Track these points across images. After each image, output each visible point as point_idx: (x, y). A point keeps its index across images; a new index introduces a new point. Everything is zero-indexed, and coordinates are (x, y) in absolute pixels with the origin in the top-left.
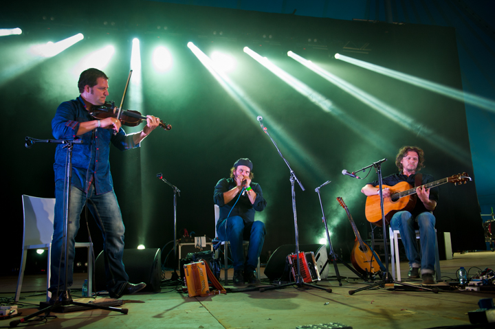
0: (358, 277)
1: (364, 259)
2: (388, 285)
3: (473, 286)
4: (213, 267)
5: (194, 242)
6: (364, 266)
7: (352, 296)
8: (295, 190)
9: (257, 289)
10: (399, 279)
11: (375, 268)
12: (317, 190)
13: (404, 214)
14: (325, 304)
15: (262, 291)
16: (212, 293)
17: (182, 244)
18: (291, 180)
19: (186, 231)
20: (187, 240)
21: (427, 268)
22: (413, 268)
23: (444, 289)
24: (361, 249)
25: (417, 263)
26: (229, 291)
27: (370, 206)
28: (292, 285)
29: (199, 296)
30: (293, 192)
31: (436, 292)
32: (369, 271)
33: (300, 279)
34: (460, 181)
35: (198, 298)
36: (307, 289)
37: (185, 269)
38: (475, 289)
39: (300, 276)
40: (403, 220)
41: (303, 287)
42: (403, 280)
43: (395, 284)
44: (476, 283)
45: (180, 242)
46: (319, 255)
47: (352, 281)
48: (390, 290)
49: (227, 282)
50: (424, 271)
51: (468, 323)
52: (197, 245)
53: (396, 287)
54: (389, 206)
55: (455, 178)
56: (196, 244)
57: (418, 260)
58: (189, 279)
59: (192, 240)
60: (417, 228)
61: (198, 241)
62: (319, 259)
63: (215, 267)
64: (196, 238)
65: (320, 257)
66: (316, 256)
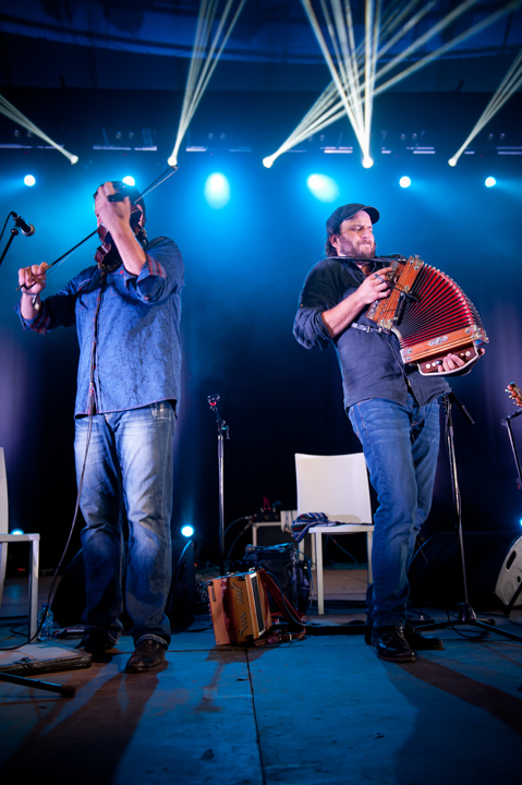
4: (295, 578)
5: (279, 520)
16: (275, 638)
17: (259, 524)
19: (266, 501)
20: (267, 517)
37: (210, 588)
45: (255, 521)
46: (514, 554)
52: (286, 526)
56: (282, 524)
58: (215, 608)
59: (276, 517)
61: (287, 518)
62: (513, 564)
63: (298, 578)
64: (283, 514)
65: (516, 560)
66: (507, 558)
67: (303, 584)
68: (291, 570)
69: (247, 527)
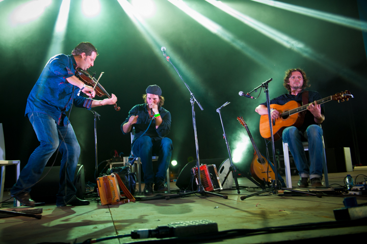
0: (257, 186)
1: (262, 170)
2: (280, 191)
3: (356, 190)
4: (129, 180)
5: (123, 161)
6: (262, 176)
7: (243, 201)
8: (195, 110)
9: (163, 198)
10: (290, 186)
11: (271, 177)
12: (218, 111)
13: (291, 129)
14: (216, 208)
15: (168, 199)
16: (122, 202)
17: (113, 163)
18: (192, 102)
19: (116, 152)
20: (117, 160)
21: (315, 174)
22: (303, 178)
23: (329, 194)
24: (259, 161)
25: (305, 173)
26: (139, 200)
27: (264, 124)
28: (195, 193)
29: (110, 204)
30: (194, 113)
31: (320, 197)
32: (266, 181)
33: (201, 188)
34: (343, 98)
35: (109, 206)
36: (208, 196)
37: (98, 181)
38: (357, 193)
39: (201, 185)
40: (290, 135)
41: (204, 195)
42: (293, 187)
43: (285, 191)
44: (359, 188)
45: (111, 162)
46: (223, 168)
47: (252, 189)
48: (279, 195)
49: (140, 193)
50: (312, 176)
51: (334, 220)
52: (126, 164)
53: (285, 193)
54: (280, 123)
55: (338, 96)
56: (124, 163)
57: (307, 171)
58: (101, 190)
59: (121, 160)
60: (306, 140)
61: (126, 160)
62: (223, 171)
63: (131, 180)
64: (124, 158)
65: (224, 170)
66: (220, 169)
67: (133, 183)
68: (127, 176)
69: (107, 165)
